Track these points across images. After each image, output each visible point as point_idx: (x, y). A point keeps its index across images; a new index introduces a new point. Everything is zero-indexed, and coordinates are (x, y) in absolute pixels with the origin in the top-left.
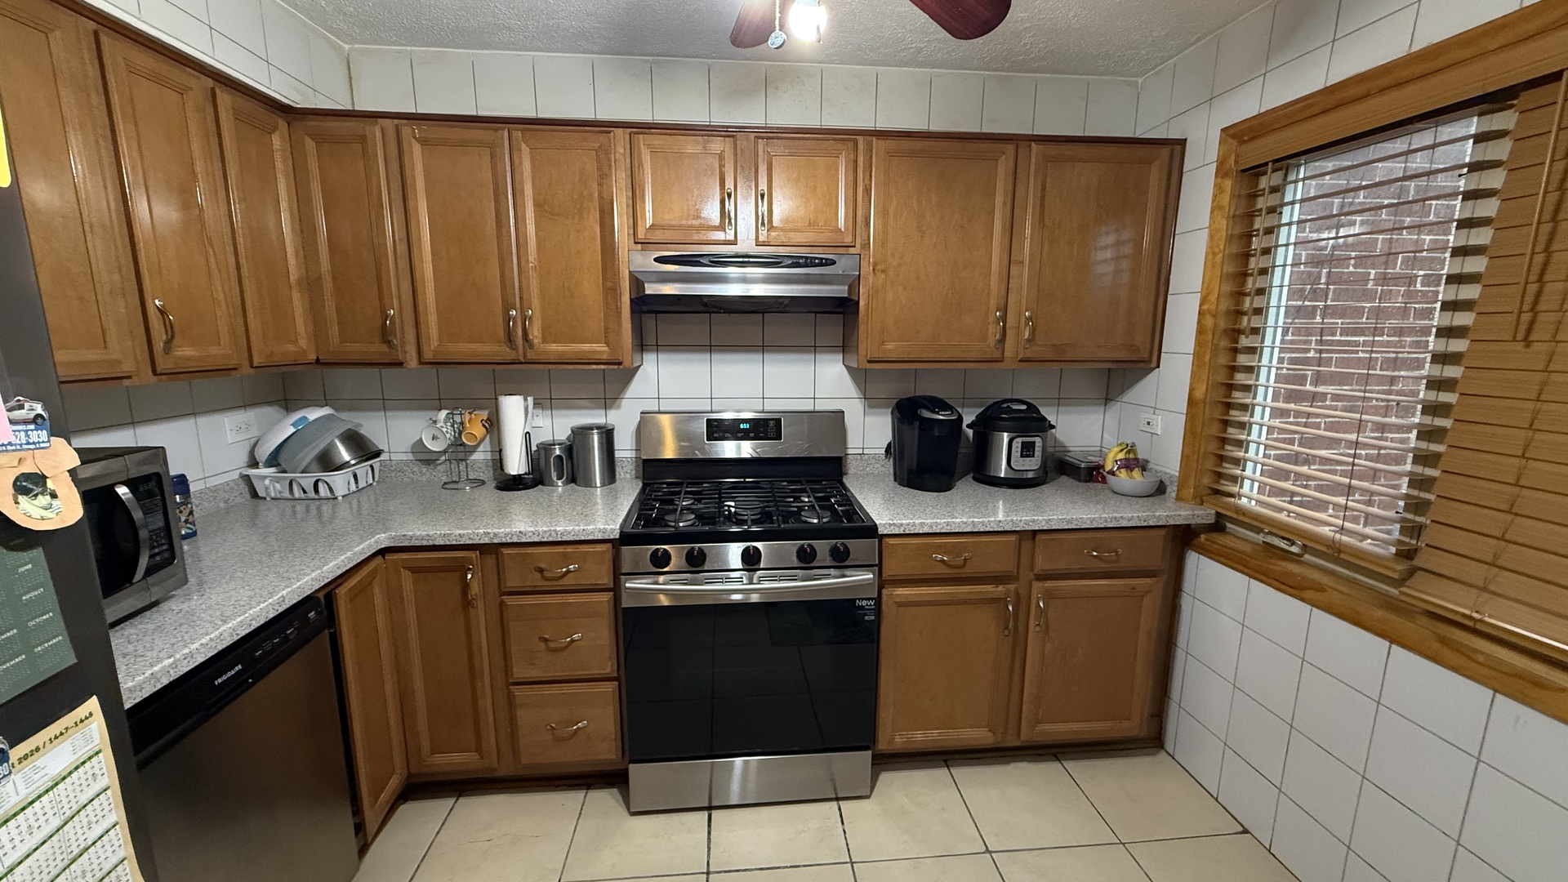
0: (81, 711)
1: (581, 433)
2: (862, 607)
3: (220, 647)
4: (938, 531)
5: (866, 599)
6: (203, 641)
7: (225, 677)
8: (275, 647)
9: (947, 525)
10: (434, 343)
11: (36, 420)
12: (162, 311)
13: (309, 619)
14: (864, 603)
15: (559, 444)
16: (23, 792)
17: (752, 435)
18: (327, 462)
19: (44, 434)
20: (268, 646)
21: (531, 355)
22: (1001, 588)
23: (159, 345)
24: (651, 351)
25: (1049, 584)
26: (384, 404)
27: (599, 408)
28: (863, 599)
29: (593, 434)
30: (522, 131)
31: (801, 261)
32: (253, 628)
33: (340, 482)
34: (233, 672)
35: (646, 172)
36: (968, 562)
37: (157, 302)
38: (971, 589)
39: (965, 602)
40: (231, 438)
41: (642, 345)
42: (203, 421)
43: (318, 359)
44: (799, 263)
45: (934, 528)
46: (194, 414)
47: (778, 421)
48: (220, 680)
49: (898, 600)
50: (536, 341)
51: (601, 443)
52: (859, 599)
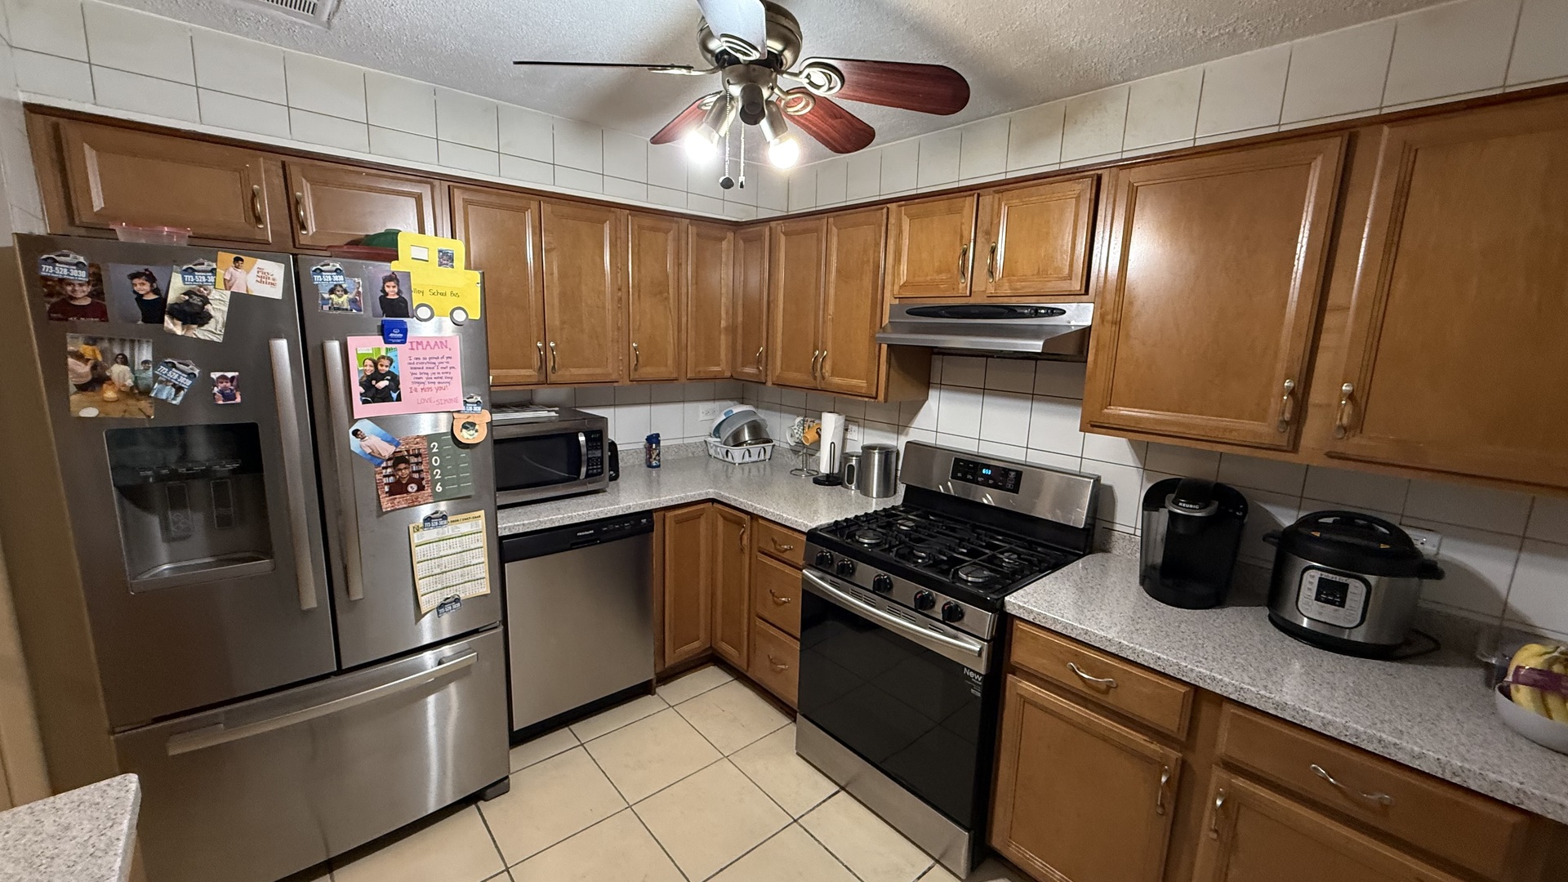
0: (476, 514)
1: (868, 449)
2: (969, 678)
3: (588, 519)
4: (1073, 636)
5: (974, 672)
6: (579, 513)
7: (583, 533)
8: (615, 529)
9: (1086, 634)
10: (778, 371)
11: (478, 403)
12: (635, 349)
13: (641, 522)
14: (972, 674)
15: (857, 456)
16: (451, 533)
17: (991, 482)
18: (737, 441)
19: (479, 408)
20: (611, 527)
21: (823, 386)
22: (1155, 747)
23: (632, 366)
24: (936, 388)
25: (1240, 782)
26: (781, 408)
27: (894, 432)
28: (971, 670)
29: (874, 453)
30: (834, 217)
31: (1026, 311)
32: (608, 516)
33: (737, 453)
34: (588, 533)
35: (904, 238)
36: (1112, 691)
37: (634, 345)
38: (1114, 726)
39: (1105, 739)
40: (702, 417)
41: (929, 383)
42: (688, 406)
43: (732, 376)
44: (1024, 313)
45: (1069, 631)
46: (683, 402)
47: (1019, 474)
48: (580, 534)
49: (1022, 693)
50: (827, 374)
51: (879, 461)
52: (968, 668)
